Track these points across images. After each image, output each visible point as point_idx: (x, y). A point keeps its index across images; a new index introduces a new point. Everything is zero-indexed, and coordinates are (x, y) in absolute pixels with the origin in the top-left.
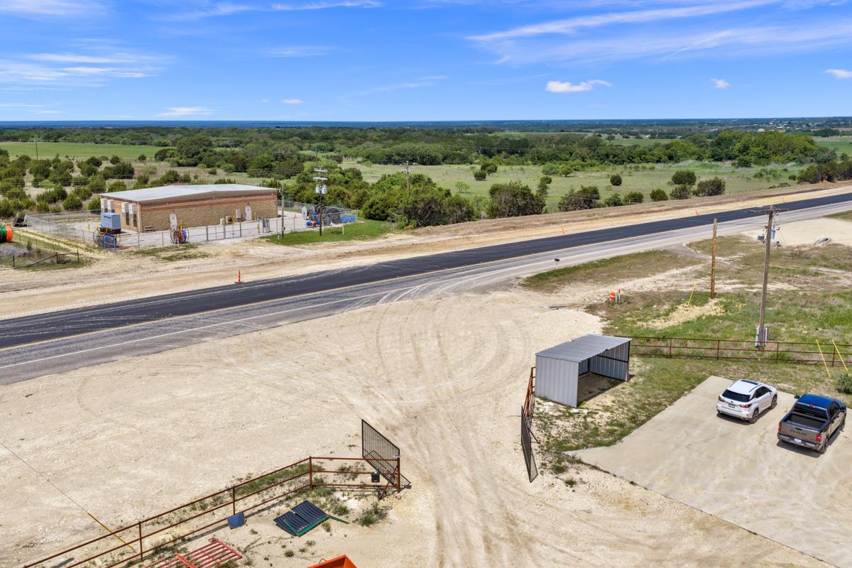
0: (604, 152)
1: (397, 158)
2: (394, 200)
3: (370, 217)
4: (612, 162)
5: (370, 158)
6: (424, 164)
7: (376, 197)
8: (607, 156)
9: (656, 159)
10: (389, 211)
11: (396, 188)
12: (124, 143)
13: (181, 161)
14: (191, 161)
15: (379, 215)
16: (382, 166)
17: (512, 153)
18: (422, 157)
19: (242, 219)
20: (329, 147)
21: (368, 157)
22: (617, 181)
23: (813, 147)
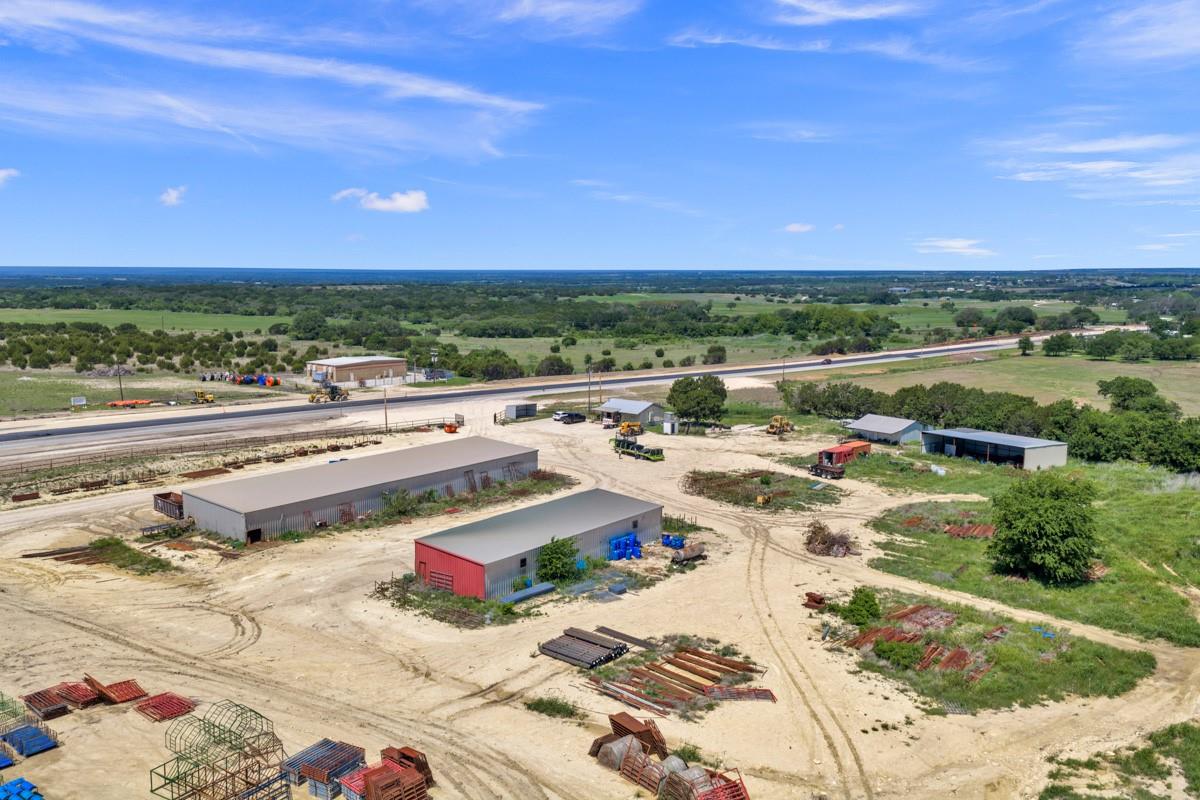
0: (683, 327)
1: (490, 332)
3: (462, 375)
4: (689, 335)
5: (467, 332)
6: (515, 337)
7: (466, 363)
8: (686, 330)
9: (733, 332)
10: (473, 372)
11: (479, 358)
12: (206, 311)
13: (299, 336)
15: (467, 374)
16: (477, 339)
17: (605, 326)
18: (514, 331)
19: (387, 376)
20: (426, 318)
21: (464, 331)
22: (660, 354)
23: (870, 322)
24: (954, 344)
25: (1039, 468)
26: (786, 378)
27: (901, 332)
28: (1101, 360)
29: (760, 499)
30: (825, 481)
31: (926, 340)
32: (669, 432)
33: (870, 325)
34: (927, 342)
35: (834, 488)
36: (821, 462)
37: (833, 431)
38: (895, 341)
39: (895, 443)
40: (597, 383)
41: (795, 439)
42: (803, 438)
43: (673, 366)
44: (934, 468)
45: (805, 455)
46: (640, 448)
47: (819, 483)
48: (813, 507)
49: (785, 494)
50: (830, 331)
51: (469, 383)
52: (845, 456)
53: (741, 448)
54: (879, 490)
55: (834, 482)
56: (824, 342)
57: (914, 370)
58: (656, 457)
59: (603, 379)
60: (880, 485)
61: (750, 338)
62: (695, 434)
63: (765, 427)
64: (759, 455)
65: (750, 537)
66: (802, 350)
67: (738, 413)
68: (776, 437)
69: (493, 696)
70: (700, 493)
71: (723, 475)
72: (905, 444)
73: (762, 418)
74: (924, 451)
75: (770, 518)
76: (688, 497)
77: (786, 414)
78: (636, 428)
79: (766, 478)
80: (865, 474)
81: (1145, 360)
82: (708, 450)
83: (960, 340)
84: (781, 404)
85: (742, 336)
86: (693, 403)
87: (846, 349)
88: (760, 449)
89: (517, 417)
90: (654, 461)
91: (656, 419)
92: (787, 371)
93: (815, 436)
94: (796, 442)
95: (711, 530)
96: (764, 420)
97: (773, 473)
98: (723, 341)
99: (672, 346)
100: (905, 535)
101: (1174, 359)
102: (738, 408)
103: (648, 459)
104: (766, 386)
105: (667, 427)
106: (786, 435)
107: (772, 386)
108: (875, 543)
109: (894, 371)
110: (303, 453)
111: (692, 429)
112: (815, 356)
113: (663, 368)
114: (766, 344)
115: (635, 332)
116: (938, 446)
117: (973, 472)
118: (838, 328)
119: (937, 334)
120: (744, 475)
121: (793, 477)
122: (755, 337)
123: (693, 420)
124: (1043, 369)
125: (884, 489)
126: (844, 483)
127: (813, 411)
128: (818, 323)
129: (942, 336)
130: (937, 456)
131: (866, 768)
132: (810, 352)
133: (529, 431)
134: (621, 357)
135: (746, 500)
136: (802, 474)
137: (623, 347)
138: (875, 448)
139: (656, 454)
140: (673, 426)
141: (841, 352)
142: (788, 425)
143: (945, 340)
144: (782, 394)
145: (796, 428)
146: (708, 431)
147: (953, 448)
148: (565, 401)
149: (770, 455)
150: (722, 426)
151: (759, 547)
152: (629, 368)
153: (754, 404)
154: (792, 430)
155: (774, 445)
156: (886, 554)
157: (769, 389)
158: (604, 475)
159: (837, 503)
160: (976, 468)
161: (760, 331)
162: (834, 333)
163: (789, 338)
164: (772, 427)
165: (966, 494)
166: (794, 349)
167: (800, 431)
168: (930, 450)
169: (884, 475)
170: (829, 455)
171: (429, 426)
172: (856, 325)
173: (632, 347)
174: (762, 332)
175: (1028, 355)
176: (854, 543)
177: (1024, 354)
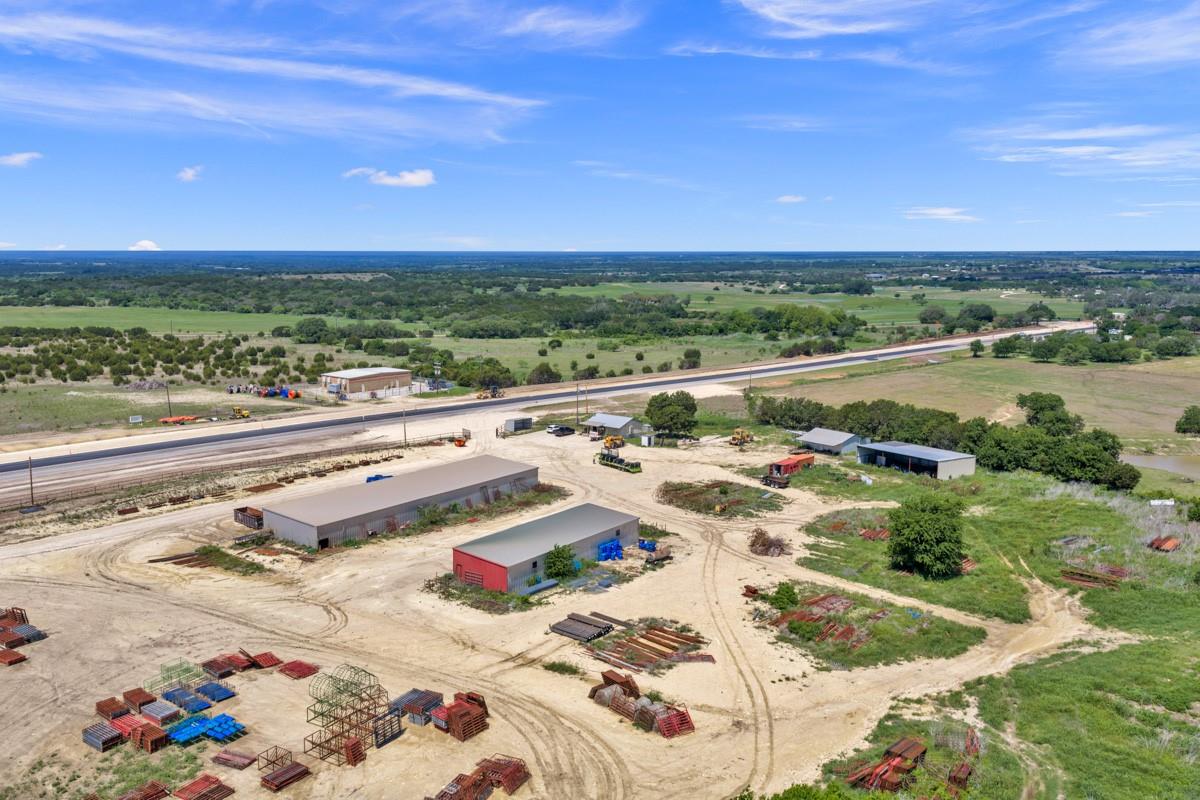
0: (662, 326)
1: (481, 333)
2: (474, 376)
3: (461, 385)
5: (458, 334)
6: (504, 337)
7: (464, 373)
8: (664, 330)
9: (709, 331)
10: (471, 381)
11: (476, 367)
12: (203, 309)
13: (303, 339)
14: (311, 339)
15: (466, 384)
16: (468, 340)
17: (588, 325)
18: (503, 332)
19: (394, 387)
20: (417, 316)
21: (455, 330)
22: (640, 357)
23: (838, 322)
24: (914, 343)
25: (950, 477)
26: (752, 385)
27: (866, 330)
28: (1044, 362)
29: (718, 508)
30: (772, 490)
31: (888, 339)
32: (646, 444)
33: (837, 325)
34: (889, 343)
35: (779, 496)
36: (771, 473)
37: (786, 442)
38: (859, 341)
39: (837, 454)
40: (583, 392)
41: (753, 450)
42: (760, 448)
43: (652, 372)
44: (863, 478)
45: (759, 466)
46: (621, 461)
47: (768, 492)
48: (760, 514)
49: (739, 502)
50: (800, 330)
51: (467, 393)
52: (790, 468)
53: (707, 460)
54: (815, 498)
55: (780, 491)
56: (793, 342)
57: (870, 374)
58: (635, 470)
59: (589, 388)
60: (817, 494)
61: (725, 337)
62: (669, 446)
63: (729, 438)
64: (722, 466)
65: (708, 541)
66: (772, 352)
67: (707, 424)
68: (737, 448)
69: (520, 661)
70: (670, 502)
71: (690, 486)
72: (846, 455)
73: (727, 428)
74: (859, 461)
75: (725, 524)
76: (660, 505)
77: (748, 424)
78: (618, 442)
79: (723, 487)
80: (807, 484)
81: (1084, 362)
82: (679, 461)
83: (920, 340)
84: (744, 415)
85: (717, 335)
86: (667, 419)
87: (812, 351)
88: (723, 461)
89: (516, 429)
90: (633, 473)
91: (636, 431)
92: (754, 376)
93: (771, 446)
94: (755, 453)
95: (677, 535)
96: (728, 431)
97: (731, 484)
98: (699, 342)
99: (651, 347)
100: (830, 538)
101: (1110, 361)
102: (706, 418)
103: (628, 471)
104: (734, 393)
105: (645, 440)
106: (746, 446)
107: (741, 394)
108: (805, 545)
109: (852, 376)
110: (340, 468)
111: (666, 441)
112: (783, 359)
113: (642, 374)
114: (740, 344)
115: (617, 332)
116: (871, 457)
117: (897, 481)
118: (807, 327)
119: (901, 333)
120: (707, 486)
121: (747, 487)
122: (730, 336)
123: (667, 431)
124: (988, 372)
125: (820, 497)
126: (788, 492)
127: (772, 421)
128: (789, 322)
129: (904, 335)
130: (869, 466)
131: (770, 704)
132: (779, 354)
133: (526, 444)
134: (605, 361)
135: (705, 508)
136: (755, 484)
137: (605, 349)
138: (820, 459)
139: (634, 467)
140: (650, 439)
141: (808, 354)
142: (748, 436)
143: (906, 339)
144: (747, 403)
145: (755, 438)
146: (680, 442)
147: (883, 459)
148: (555, 412)
149: (730, 466)
150: (692, 438)
151: (714, 549)
152: (612, 375)
153: (722, 414)
154: (752, 440)
155: (735, 457)
156: (811, 554)
157: (736, 397)
158: (592, 486)
159: (780, 510)
160: (899, 477)
161: (735, 330)
162: (803, 332)
163: (761, 337)
164: (734, 439)
165: (886, 501)
166: (764, 350)
167: (758, 442)
168: (864, 462)
169: (822, 484)
170: (778, 467)
171: (441, 439)
172: (824, 325)
173: (614, 348)
174: (736, 331)
175: (979, 356)
176: (787, 545)
177: (975, 356)
